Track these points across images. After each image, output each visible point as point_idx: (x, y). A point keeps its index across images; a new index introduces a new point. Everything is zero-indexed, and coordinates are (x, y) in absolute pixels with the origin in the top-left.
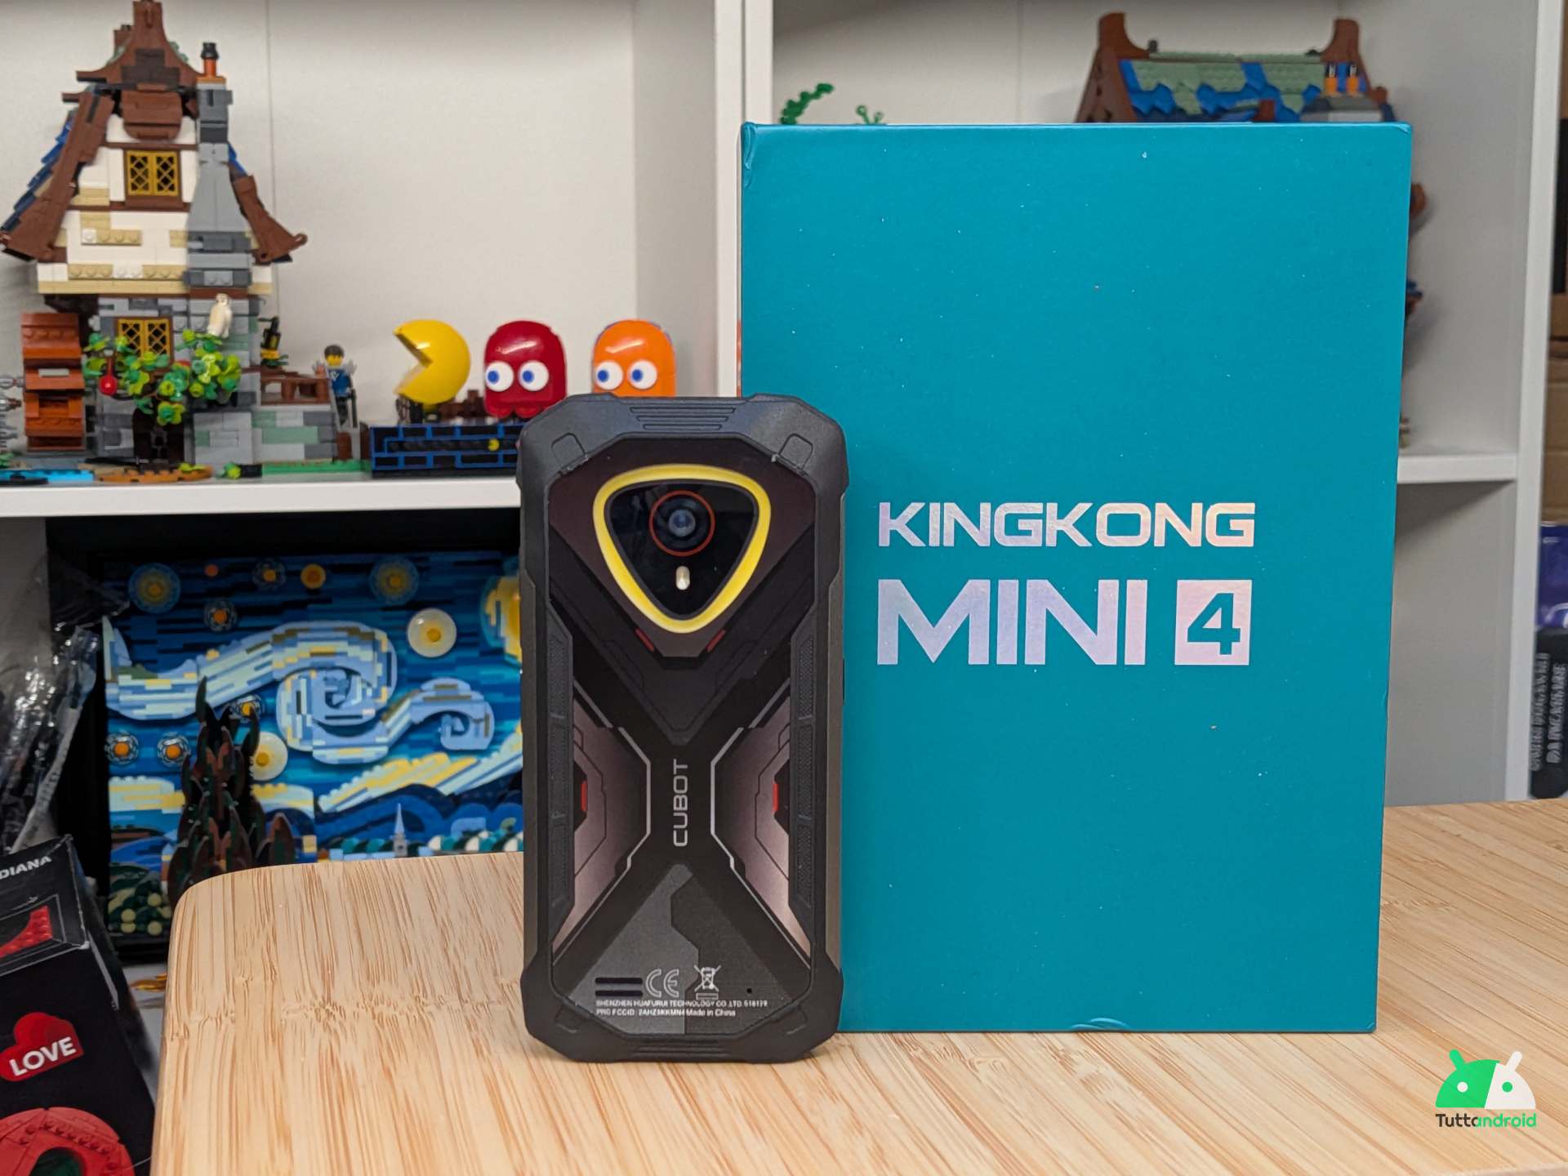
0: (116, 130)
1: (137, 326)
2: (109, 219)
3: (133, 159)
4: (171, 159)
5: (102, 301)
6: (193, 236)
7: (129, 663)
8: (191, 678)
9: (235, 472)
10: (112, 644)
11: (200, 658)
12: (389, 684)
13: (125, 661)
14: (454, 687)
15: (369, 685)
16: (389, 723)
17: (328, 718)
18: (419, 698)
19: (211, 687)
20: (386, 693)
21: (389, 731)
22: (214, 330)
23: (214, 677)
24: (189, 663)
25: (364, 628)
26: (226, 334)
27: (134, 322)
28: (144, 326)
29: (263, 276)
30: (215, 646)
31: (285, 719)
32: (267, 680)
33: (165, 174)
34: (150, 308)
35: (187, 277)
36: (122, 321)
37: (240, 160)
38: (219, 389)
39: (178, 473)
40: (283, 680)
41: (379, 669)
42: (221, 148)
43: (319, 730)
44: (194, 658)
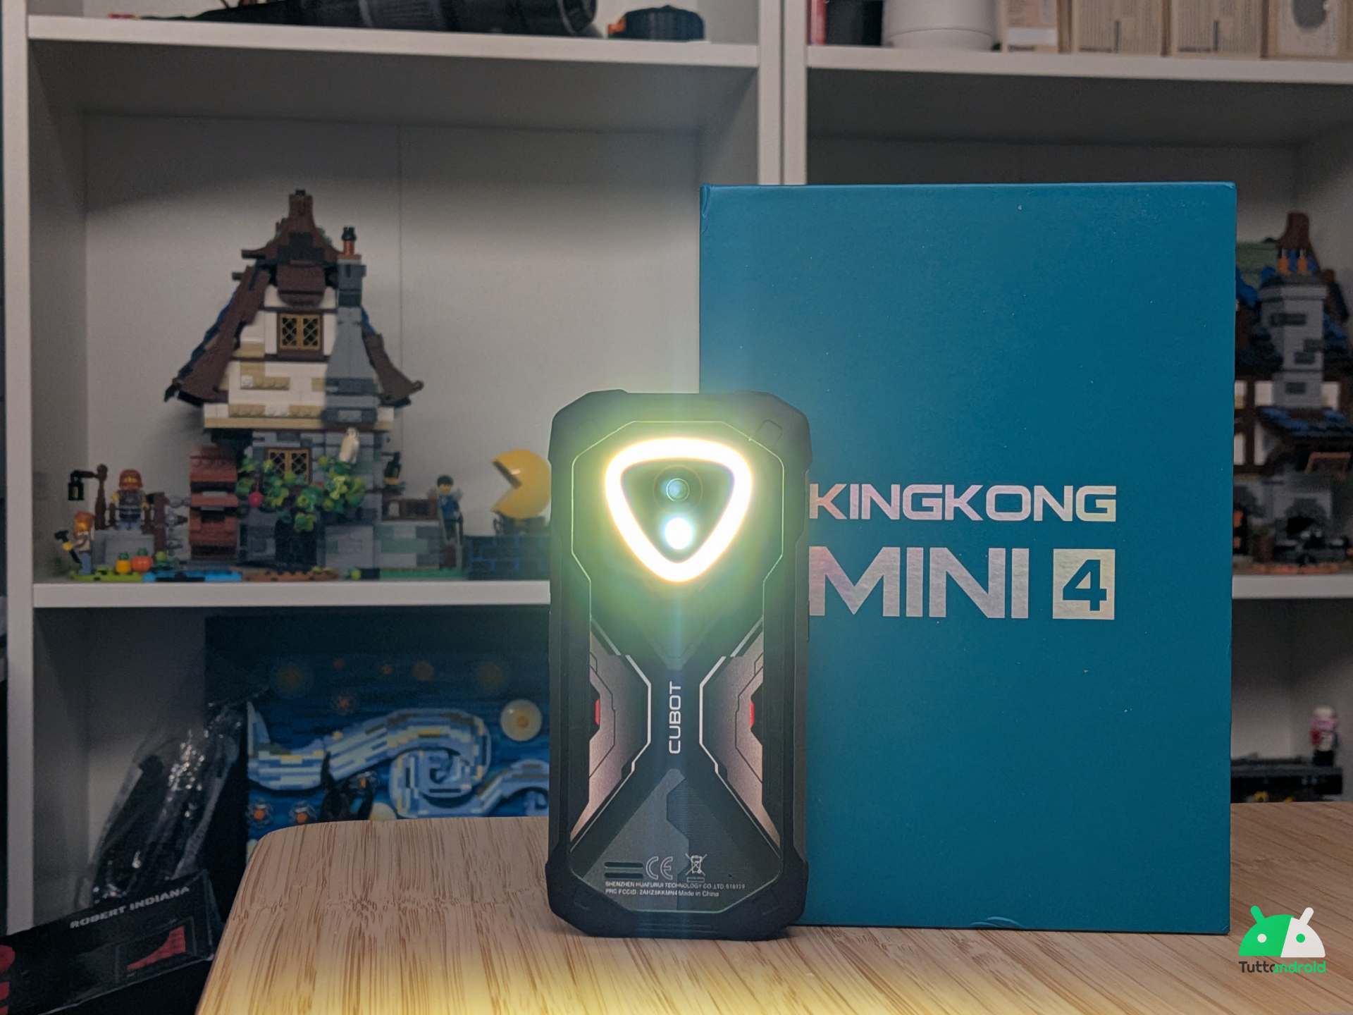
0: (272, 297)
1: (283, 455)
2: (263, 369)
3: (285, 320)
4: (315, 321)
5: (255, 435)
6: (330, 381)
7: (267, 741)
8: (319, 755)
9: (356, 574)
10: (254, 725)
11: (327, 738)
12: (484, 763)
13: (265, 738)
14: (538, 766)
15: (467, 763)
16: (483, 797)
17: (432, 791)
18: (509, 775)
19: (334, 763)
20: (481, 771)
21: (483, 803)
22: (344, 456)
23: (337, 755)
24: (317, 742)
25: (465, 715)
26: (354, 461)
27: (280, 452)
28: (288, 455)
29: (387, 415)
30: (340, 728)
31: (396, 792)
32: (382, 758)
33: (310, 332)
34: (293, 440)
35: (325, 415)
36: (270, 451)
37: (372, 321)
38: (346, 505)
39: (310, 574)
40: (396, 757)
41: (476, 751)
42: (355, 312)
43: (423, 802)
44: (322, 739)
